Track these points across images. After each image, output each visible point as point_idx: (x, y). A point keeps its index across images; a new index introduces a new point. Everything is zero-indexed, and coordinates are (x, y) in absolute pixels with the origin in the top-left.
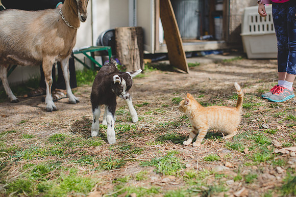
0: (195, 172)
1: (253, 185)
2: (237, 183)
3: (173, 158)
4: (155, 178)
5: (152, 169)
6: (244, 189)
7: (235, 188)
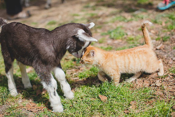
0: (133, 37)
1: (167, 42)
2: (158, 42)
3: (120, 30)
4: (110, 42)
5: (107, 37)
6: (161, 45)
7: (156, 45)
